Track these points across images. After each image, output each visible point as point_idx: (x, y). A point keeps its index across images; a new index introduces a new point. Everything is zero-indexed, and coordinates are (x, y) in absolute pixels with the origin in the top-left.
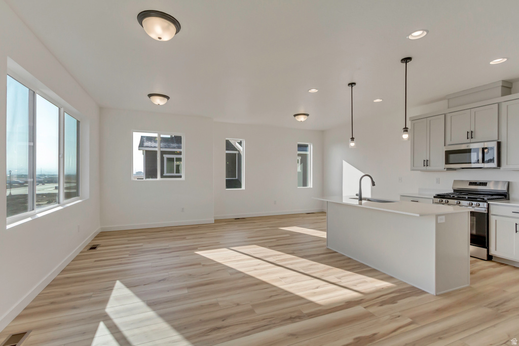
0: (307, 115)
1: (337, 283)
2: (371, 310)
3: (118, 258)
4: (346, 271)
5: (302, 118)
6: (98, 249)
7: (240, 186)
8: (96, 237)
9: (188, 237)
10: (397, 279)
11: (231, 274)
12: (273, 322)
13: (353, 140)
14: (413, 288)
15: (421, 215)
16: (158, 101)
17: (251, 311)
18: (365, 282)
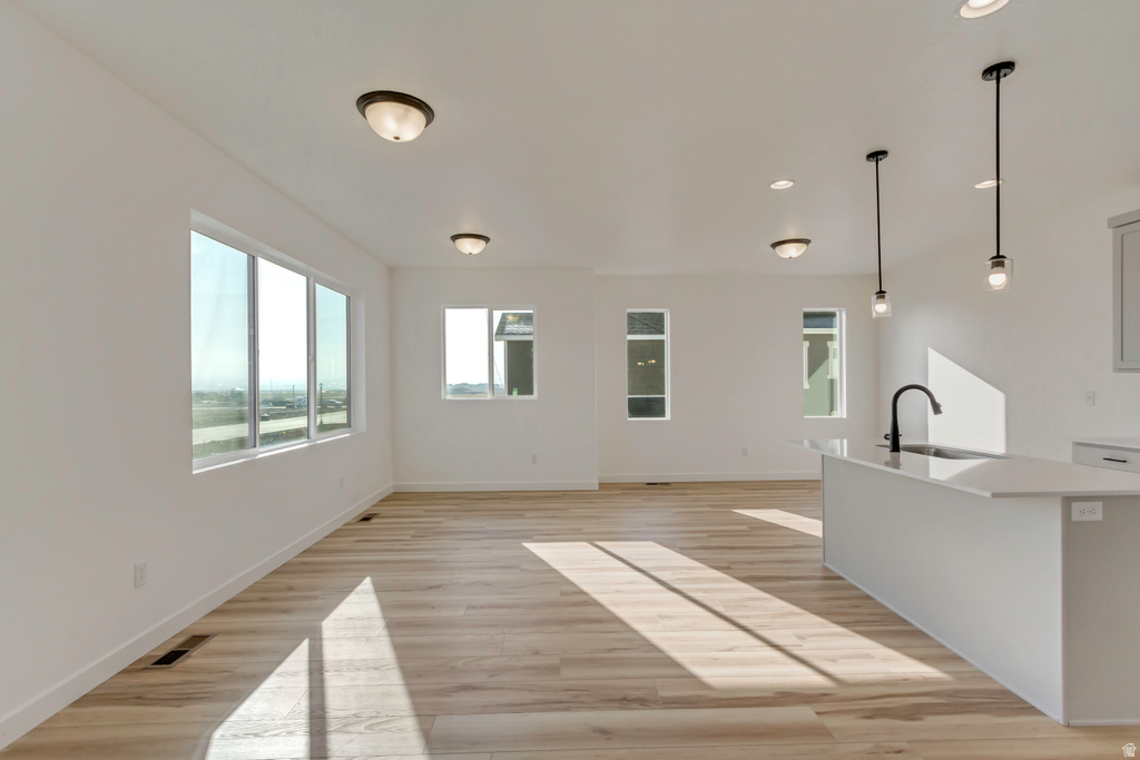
0: (807, 242)
1: (787, 648)
2: (829, 722)
3: (392, 540)
4: (834, 625)
5: (792, 251)
6: (373, 521)
7: (661, 413)
8: (382, 501)
9: (528, 514)
10: (971, 665)
11: (563, 594)
12: (582, 699)
13: (883, 297)
14: (1006, 693)
15: (995, 495)
16: (470, 247)
17: (554, 670)
18: (869, 657)
